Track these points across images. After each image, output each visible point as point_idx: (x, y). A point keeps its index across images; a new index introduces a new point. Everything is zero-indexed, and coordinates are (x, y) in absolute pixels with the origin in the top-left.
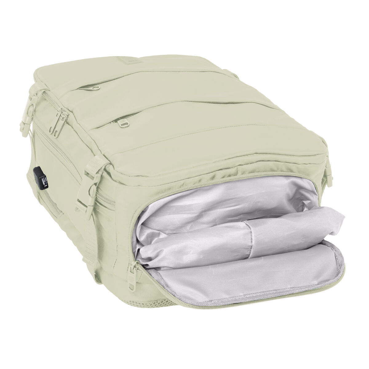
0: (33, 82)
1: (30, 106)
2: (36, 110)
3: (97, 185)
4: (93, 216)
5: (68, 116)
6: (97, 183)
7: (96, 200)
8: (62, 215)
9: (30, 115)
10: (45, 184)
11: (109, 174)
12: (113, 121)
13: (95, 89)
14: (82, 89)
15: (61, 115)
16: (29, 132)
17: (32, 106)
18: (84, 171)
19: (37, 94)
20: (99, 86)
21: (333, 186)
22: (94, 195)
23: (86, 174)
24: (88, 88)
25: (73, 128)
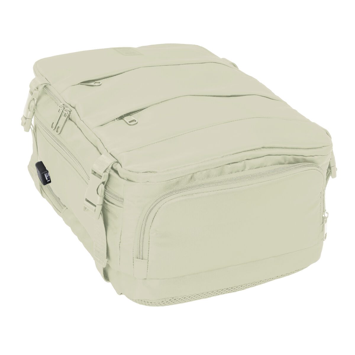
0: (33, 76)
1: (31, 101)
2: (38, 104)
3: (105, 184)
4: (101, 214)
5: (70, 112)
6: (104, 182)
7: (105, 198)
8: (65, 210)
9: (32, 109)
10: (48, 179)
11: (116, 172)
12: (117, 119)
13: (97, 84)
14: (84, 84)
15: (63, 111)
16: (31, 126)
17: (33, 101)
18: (91, 170)
19: (37, 88)
20: (101, 81)
21: (337, 177)
22: (103, 194)
23: (93, 174)
24: (90, 83)
25: (76, 124)
